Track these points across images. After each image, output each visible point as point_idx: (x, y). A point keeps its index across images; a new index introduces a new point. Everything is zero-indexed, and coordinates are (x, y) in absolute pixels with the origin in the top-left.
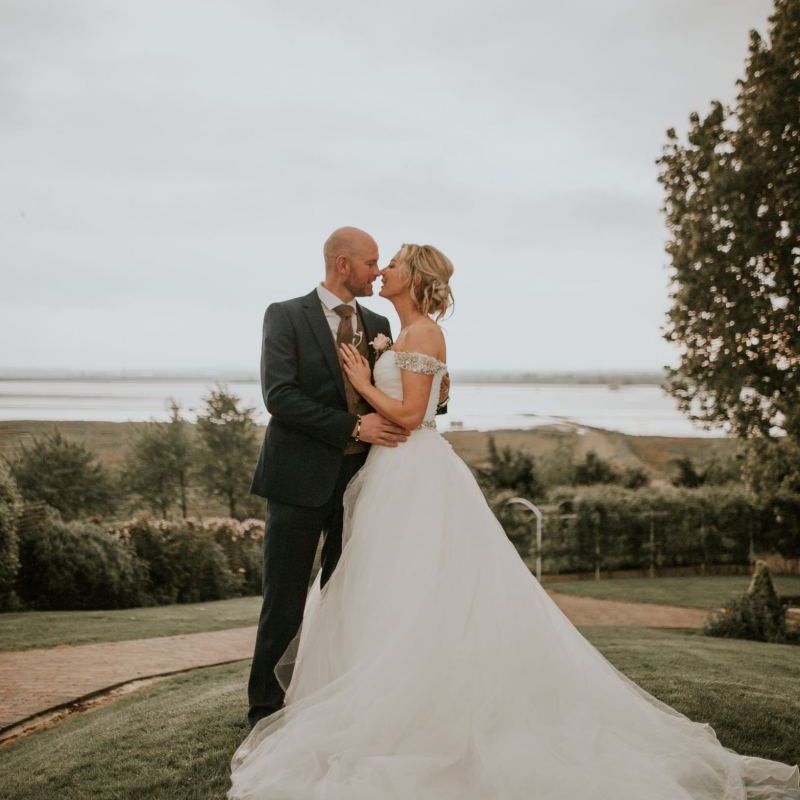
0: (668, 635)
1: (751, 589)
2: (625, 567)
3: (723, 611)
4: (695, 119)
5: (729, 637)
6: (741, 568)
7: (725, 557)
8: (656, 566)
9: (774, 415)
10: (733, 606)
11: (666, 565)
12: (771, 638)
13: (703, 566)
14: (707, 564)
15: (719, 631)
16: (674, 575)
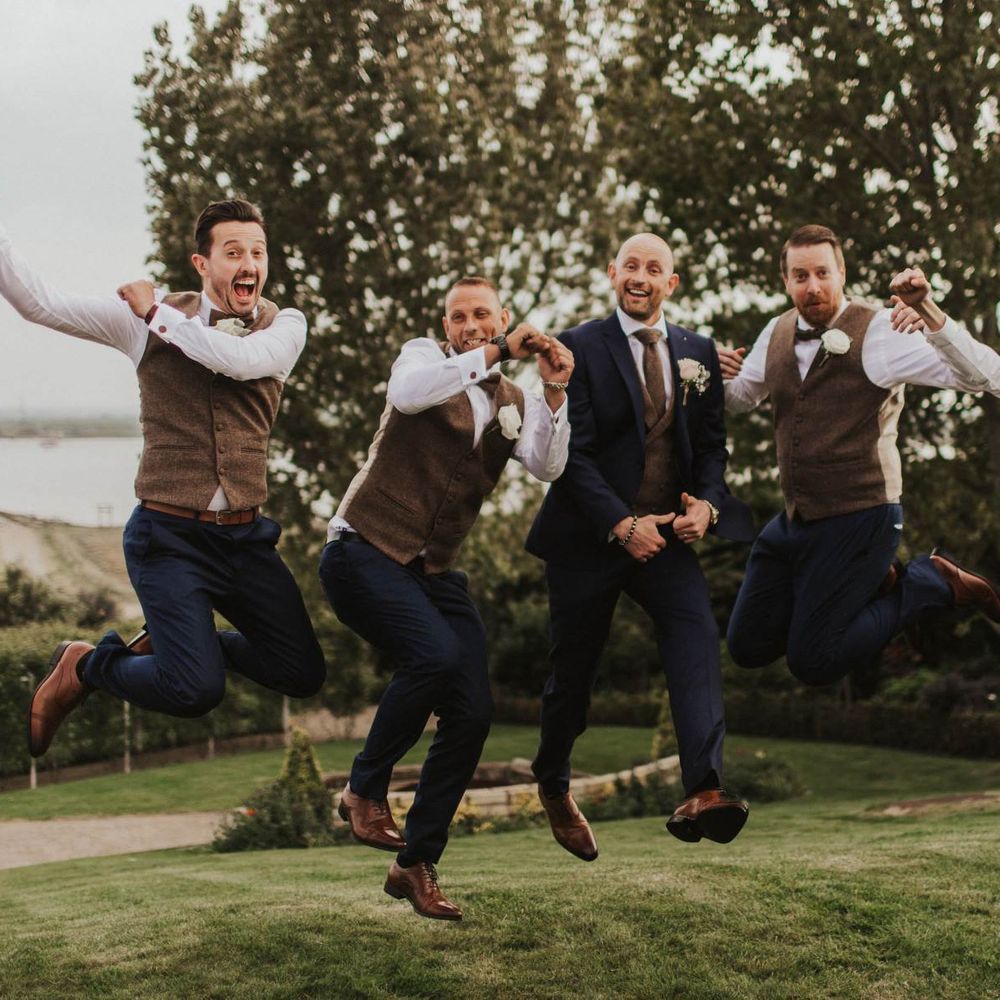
0: (160, 860)
1: (283, 773)
2: (82, 759)
3: (243, 810)
4: (198, 18)
5: (252, 850)
6: (269, 738)
7: (245, 723)
8: (134, 752)
9: (317, 497)
10: (257, 802)
11: (149, 748)
12: (313, 840)
13: (211, 745)
14: (217, 739)
15: (236, 842)
16: (162, 764)
